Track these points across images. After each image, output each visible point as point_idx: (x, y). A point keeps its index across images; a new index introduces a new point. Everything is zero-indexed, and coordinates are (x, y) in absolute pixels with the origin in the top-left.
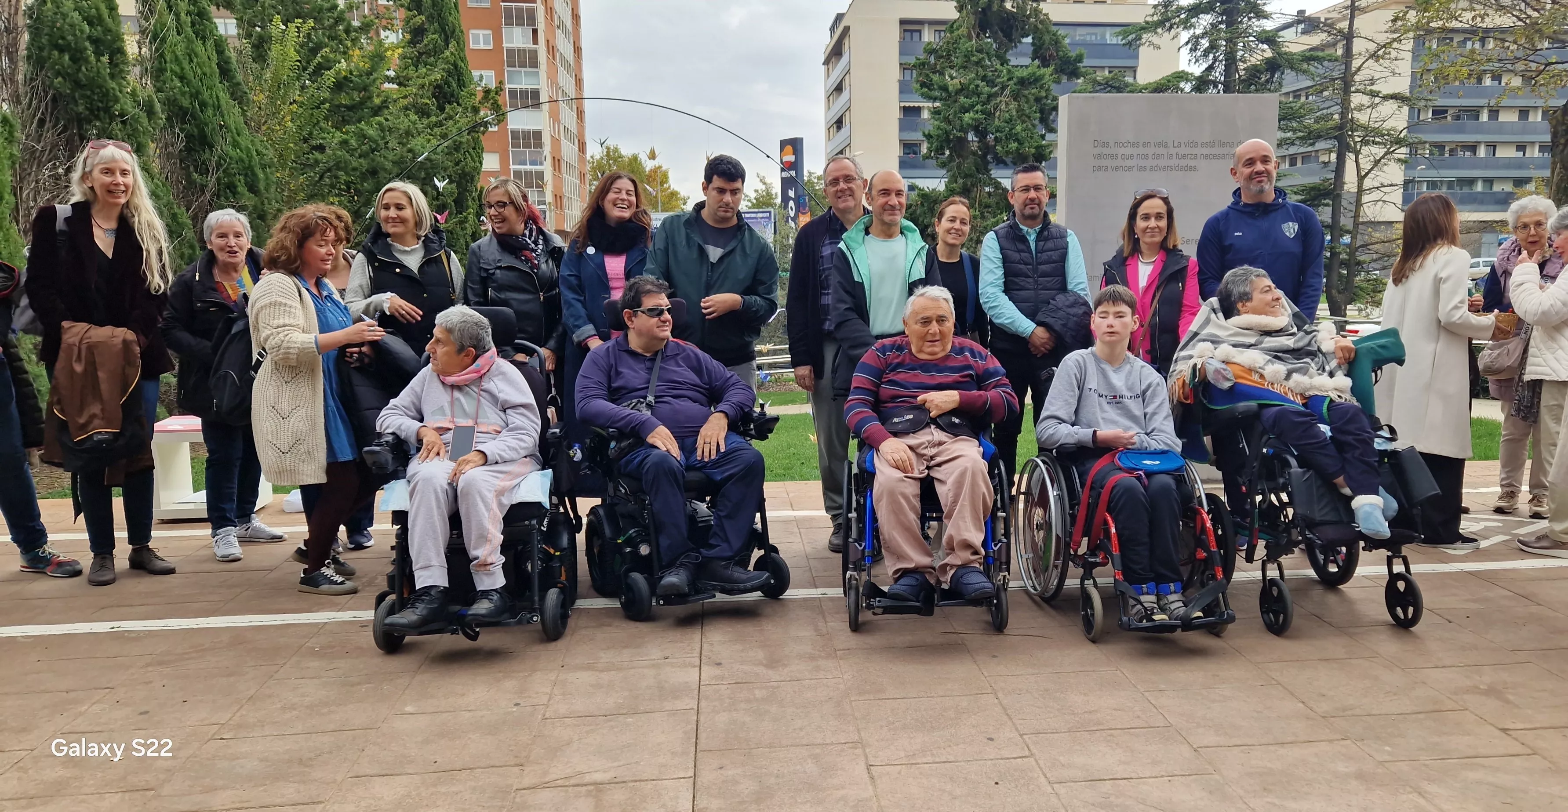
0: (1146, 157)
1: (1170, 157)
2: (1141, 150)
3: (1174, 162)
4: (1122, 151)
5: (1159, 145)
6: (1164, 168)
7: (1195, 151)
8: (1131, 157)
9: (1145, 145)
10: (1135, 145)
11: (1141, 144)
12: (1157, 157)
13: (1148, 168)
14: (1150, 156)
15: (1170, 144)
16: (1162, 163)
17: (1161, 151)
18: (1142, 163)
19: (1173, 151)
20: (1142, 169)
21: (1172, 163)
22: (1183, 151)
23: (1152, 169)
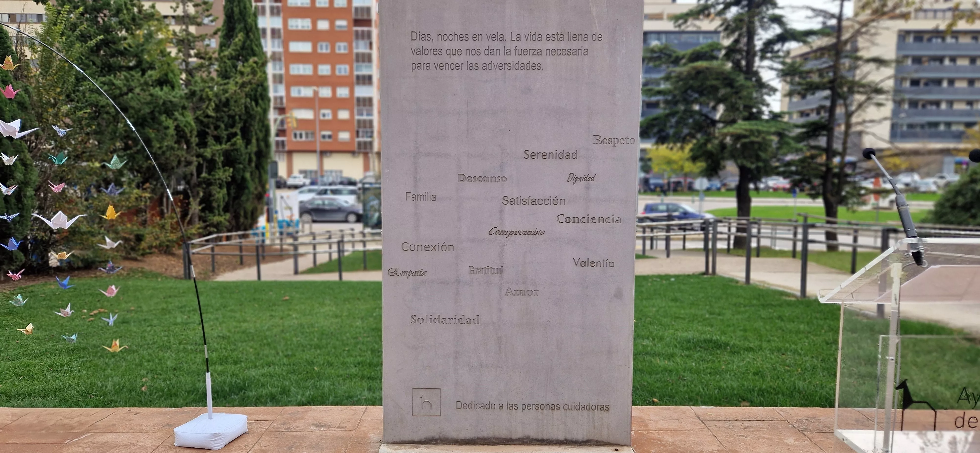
0: (478, 52)
1: (508, 52)
2: (471, 44)
3: (512, 59)
4: (447, 45)
5: (493, 37)
6: (501, 66)
7: (537, 45)
8: (459, 52)
9: (475, 37)
10: (463, 37)
11: (470, 37)
12: (492, 52)
13: (480, 66)
14: (482, 51)
15: (507, 37)
16: (497, 59)
17: (496, 45)
18: (473, 59)
19: (512, 46)
20: (473, 67)
21: (508, 60)
22: (523, 45)
23: (485, 67)
